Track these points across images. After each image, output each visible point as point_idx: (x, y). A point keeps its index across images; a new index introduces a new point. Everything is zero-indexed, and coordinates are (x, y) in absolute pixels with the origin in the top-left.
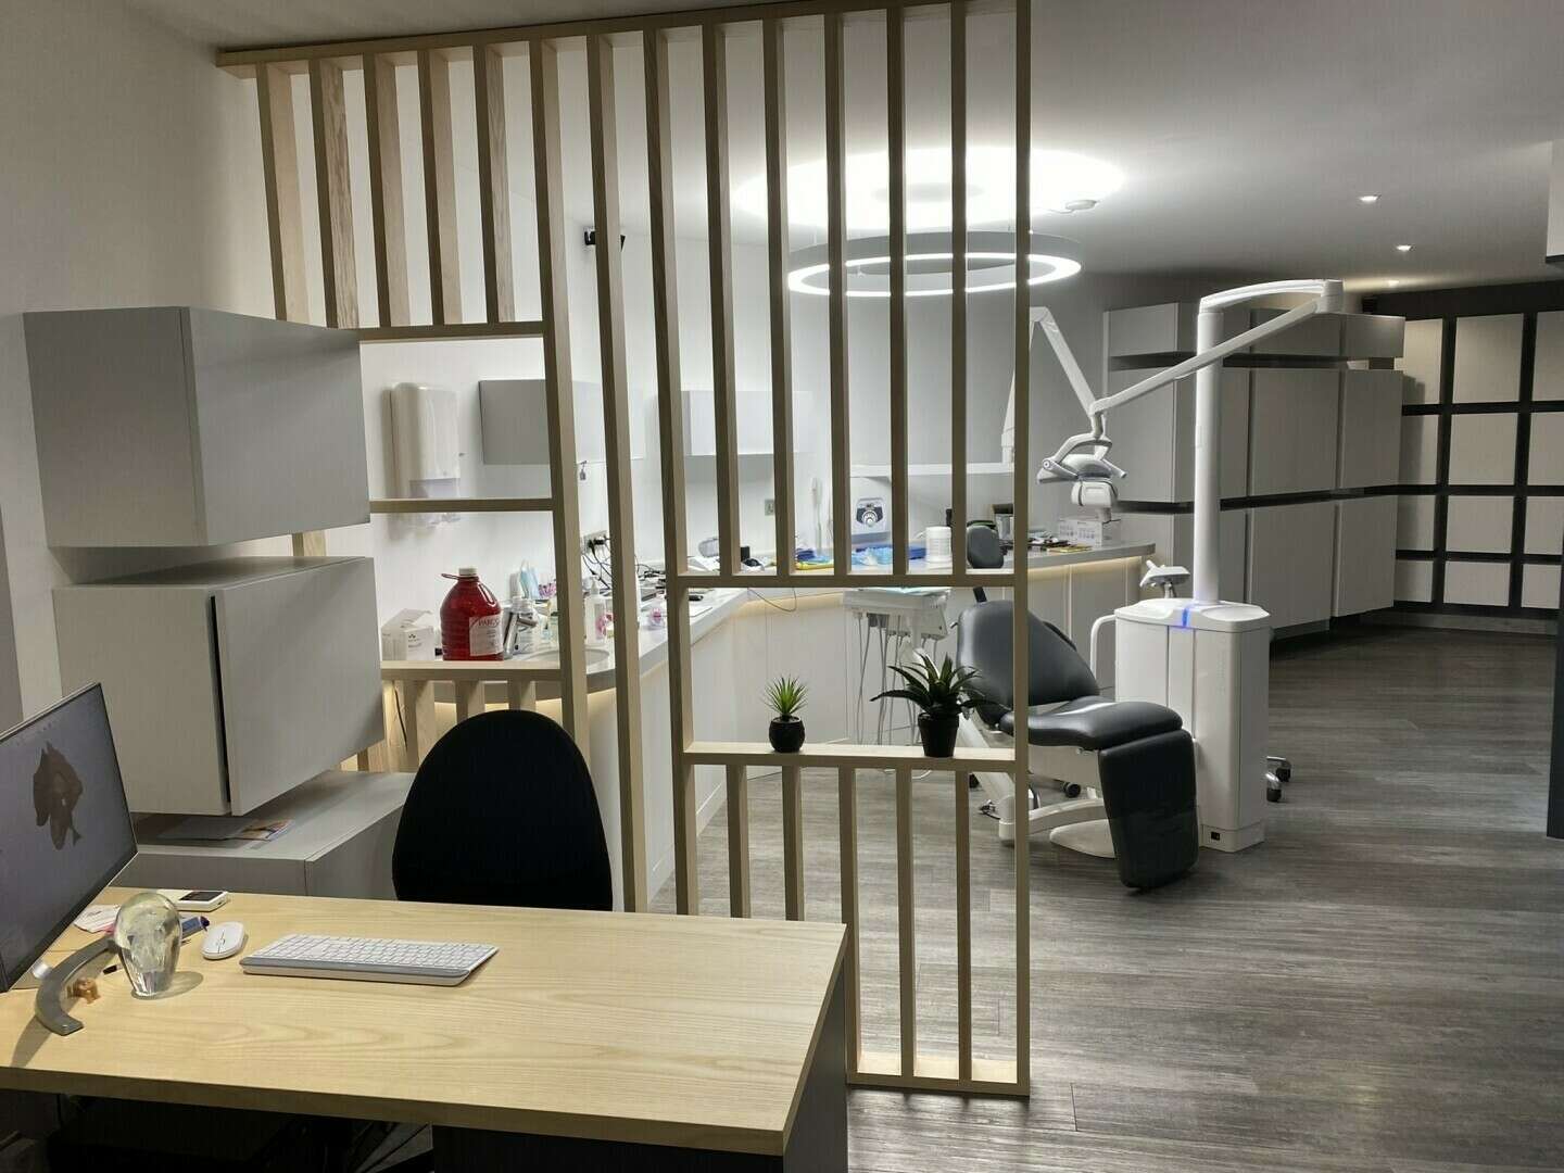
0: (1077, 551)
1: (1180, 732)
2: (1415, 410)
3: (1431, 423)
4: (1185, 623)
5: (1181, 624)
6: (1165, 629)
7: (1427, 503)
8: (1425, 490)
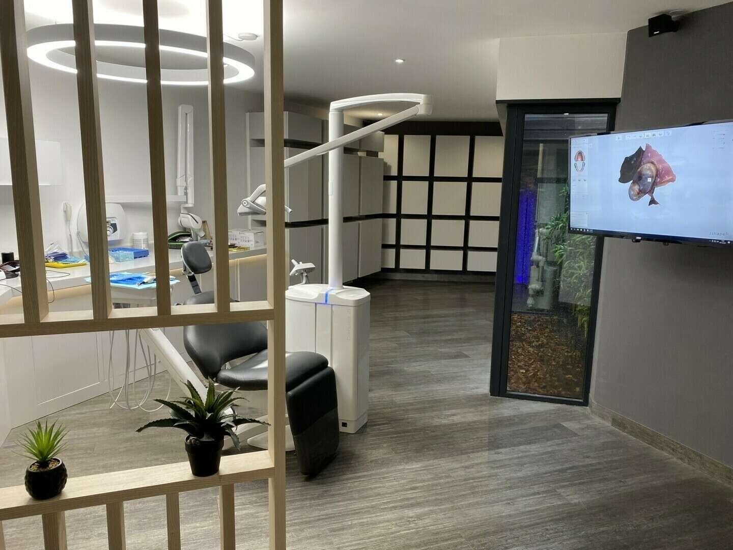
0: (242, 251)
1: (327, 369)
2: (388, 178)
3: (394, 184)
4: (326, 301)
5: (324, 302)
6: (314, 304)
7: (393, 222)
8: (392, 216)
